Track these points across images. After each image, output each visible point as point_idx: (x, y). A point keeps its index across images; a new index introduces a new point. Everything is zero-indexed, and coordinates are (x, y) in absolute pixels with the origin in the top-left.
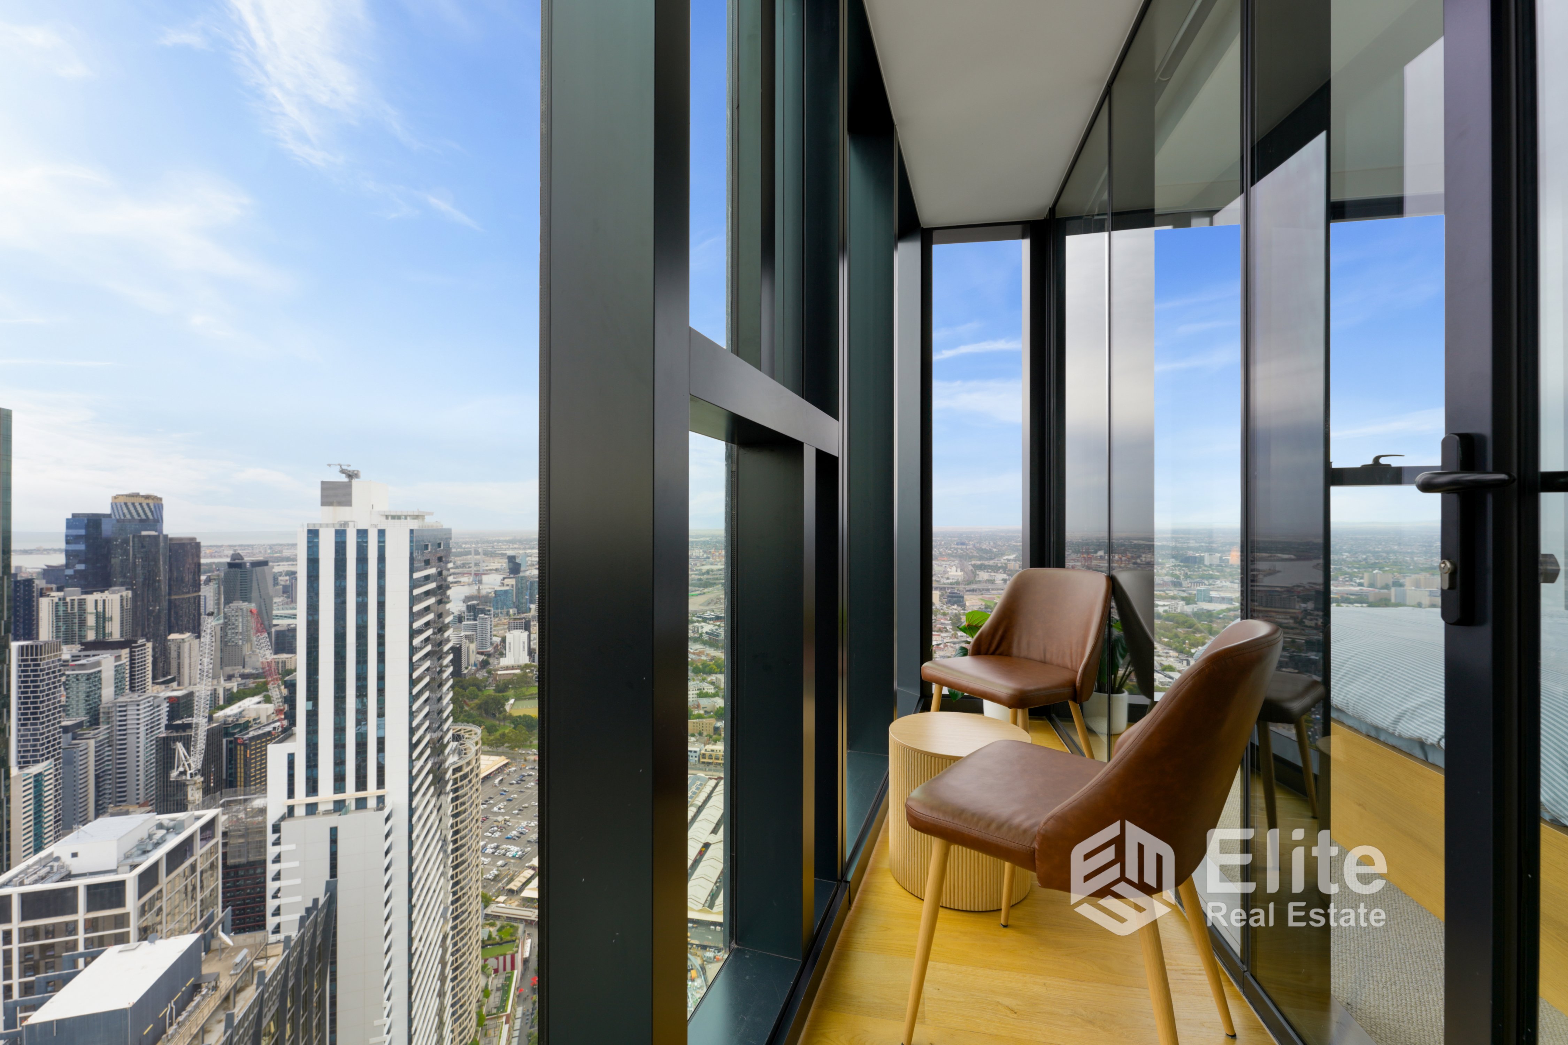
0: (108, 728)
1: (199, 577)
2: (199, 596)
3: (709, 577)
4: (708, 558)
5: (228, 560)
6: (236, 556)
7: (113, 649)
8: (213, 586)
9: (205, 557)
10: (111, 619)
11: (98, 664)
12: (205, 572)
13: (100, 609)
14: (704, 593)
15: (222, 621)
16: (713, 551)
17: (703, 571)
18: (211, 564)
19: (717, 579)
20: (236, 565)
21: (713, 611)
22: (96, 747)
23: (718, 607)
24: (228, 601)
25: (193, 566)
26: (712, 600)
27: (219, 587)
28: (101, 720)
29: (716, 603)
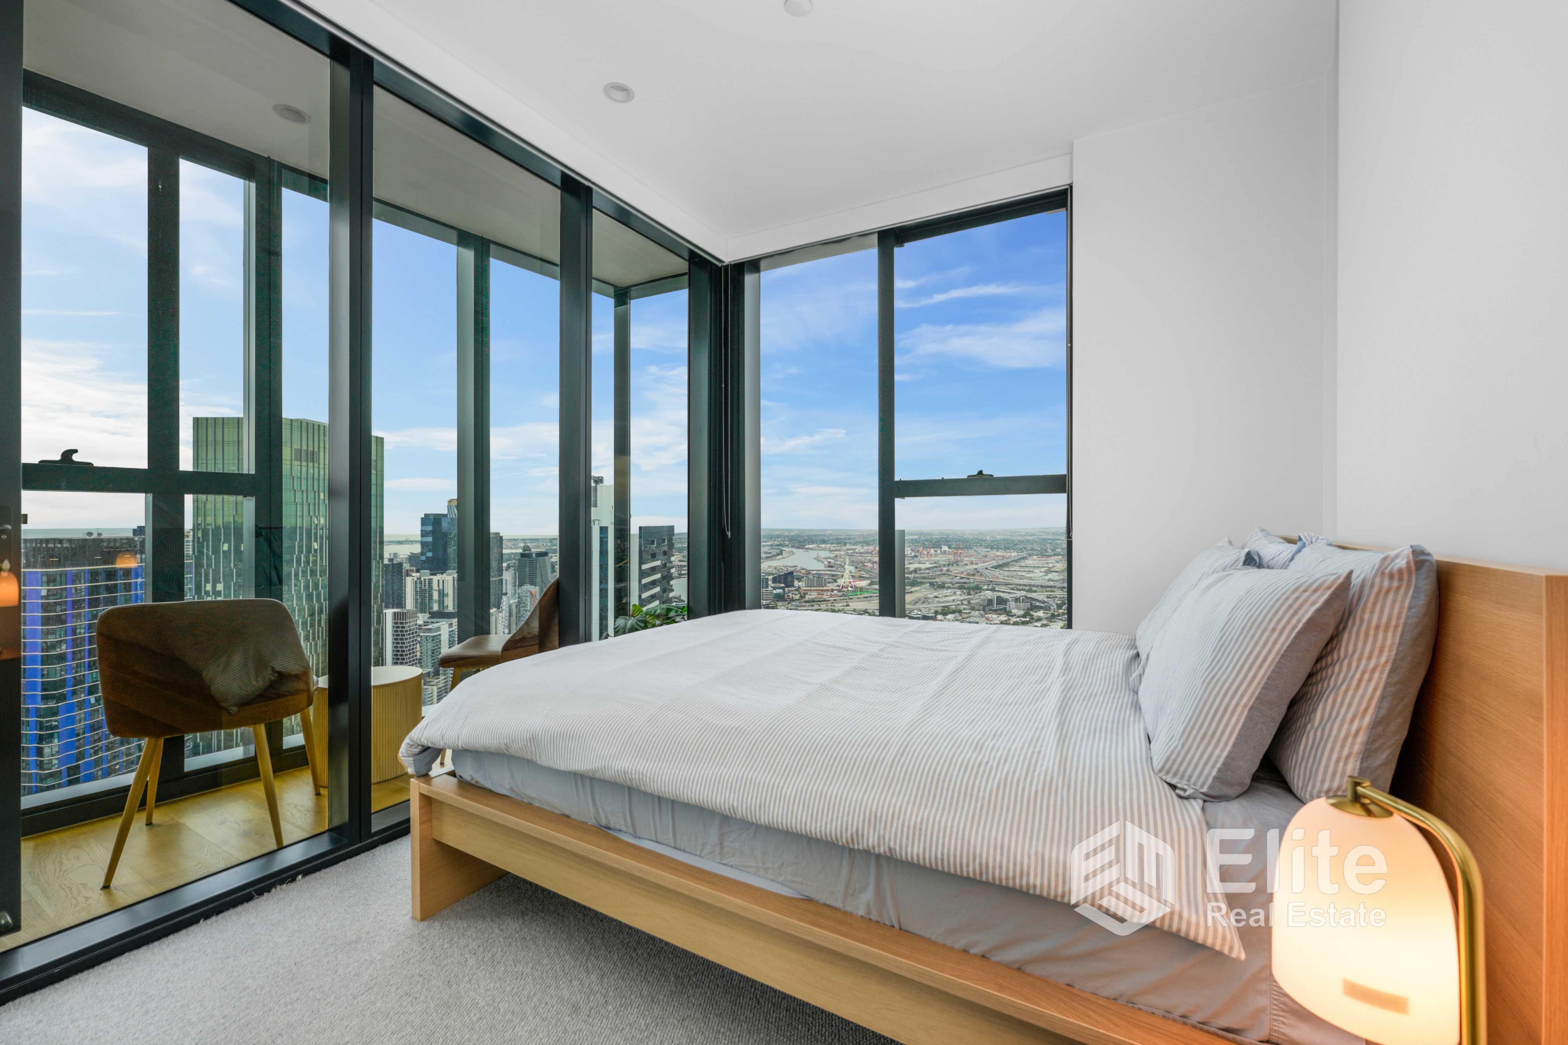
0: (445, 679)
1: (502, 564)
2: (502, 580)
3: (917, 575)
4: (916, 556)
5: (521, 551)
6: (526, 548)
7: (448, 618)
8: (511, 571)
9: (507, 548)
10: (447, 595)
11: (439, 629)
12: (507, 561)
13: (441, 587)
14: (912, 592)
15: (516, 600)
16: (921, 549)
17: (911, 570)
18: (510, 554)
19: (925, 578)
20: (525, 555)
21: (920, 610)
22: (438, 692)
23: (926, 606)
24: (520, 585)
25: (498, 555)
26: (920, 600)
27: (515, 573)
28: (441, 672)
29: (924, 602)
